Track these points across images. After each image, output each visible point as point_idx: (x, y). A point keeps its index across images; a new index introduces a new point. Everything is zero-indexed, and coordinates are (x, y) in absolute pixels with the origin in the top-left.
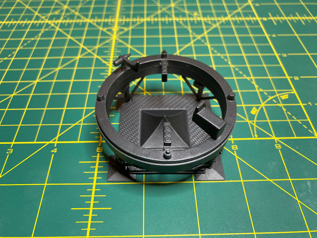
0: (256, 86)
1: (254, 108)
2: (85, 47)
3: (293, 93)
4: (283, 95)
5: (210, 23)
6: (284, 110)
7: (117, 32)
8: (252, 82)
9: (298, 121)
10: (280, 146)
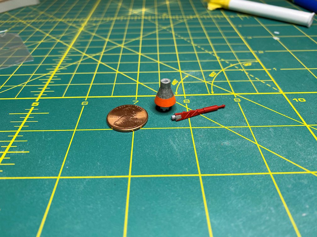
0: (218, 58)
1: (213, 72)
2: (50, 36)
3: (256, 62)
4: (246, 63)
5: (177, 19)
6: (247, 73)
7: (85, 26)
8: (214, 55)
9: (261, 81)
10: (239, 100)
